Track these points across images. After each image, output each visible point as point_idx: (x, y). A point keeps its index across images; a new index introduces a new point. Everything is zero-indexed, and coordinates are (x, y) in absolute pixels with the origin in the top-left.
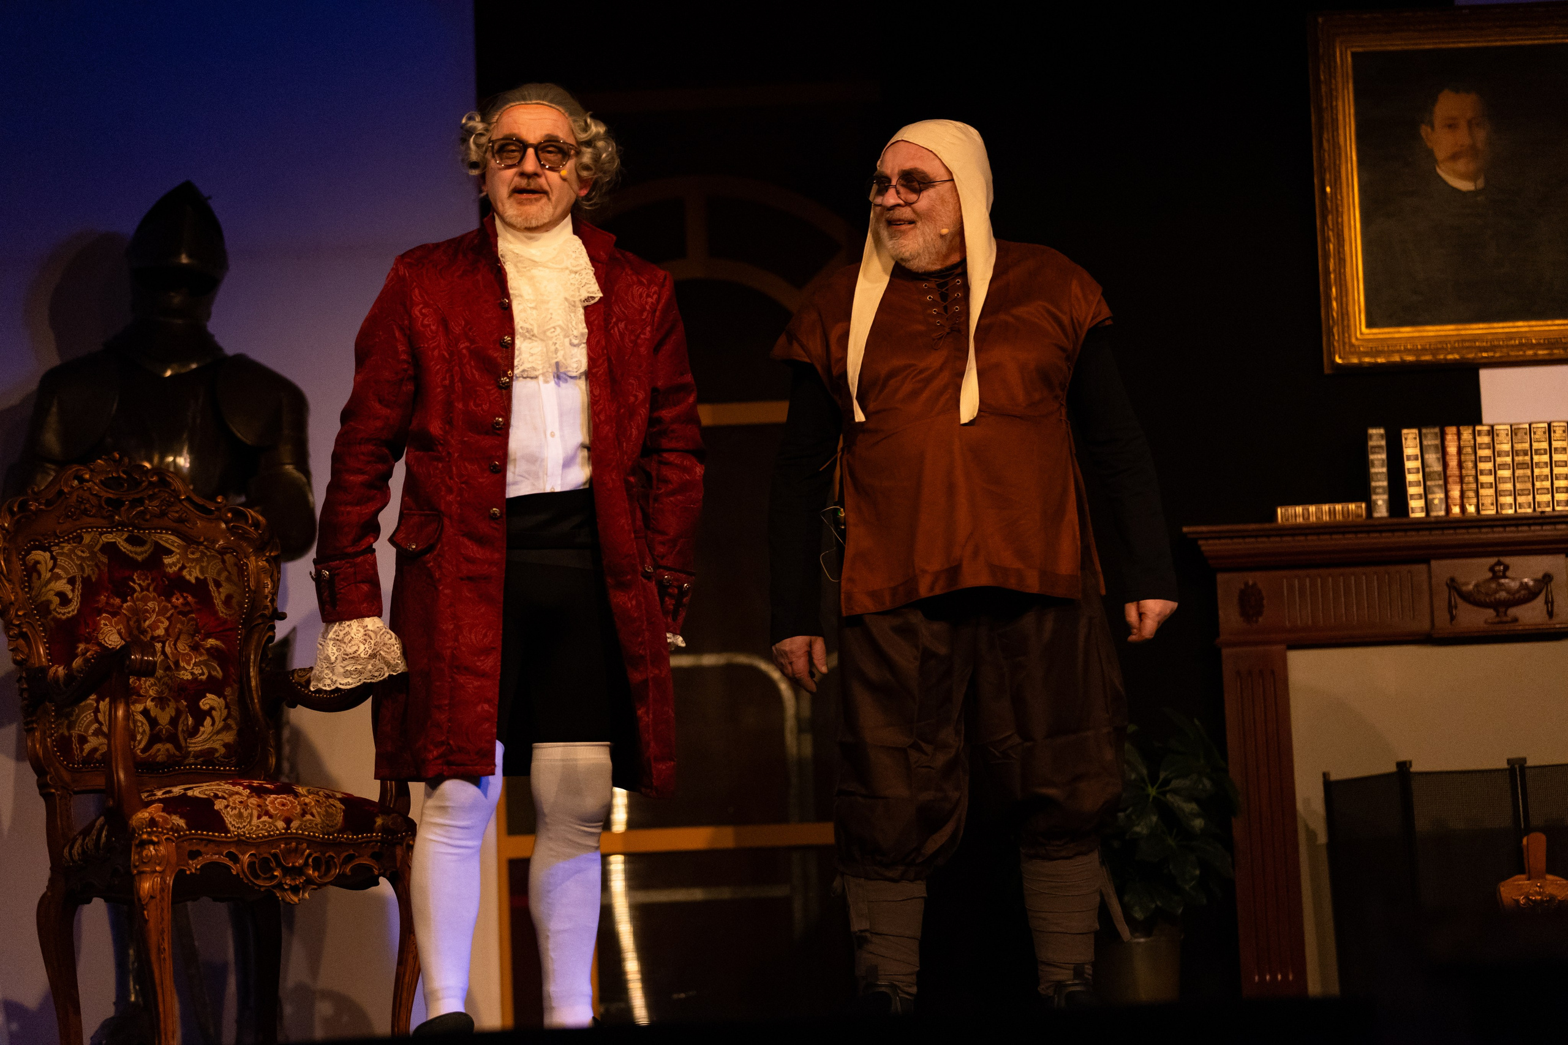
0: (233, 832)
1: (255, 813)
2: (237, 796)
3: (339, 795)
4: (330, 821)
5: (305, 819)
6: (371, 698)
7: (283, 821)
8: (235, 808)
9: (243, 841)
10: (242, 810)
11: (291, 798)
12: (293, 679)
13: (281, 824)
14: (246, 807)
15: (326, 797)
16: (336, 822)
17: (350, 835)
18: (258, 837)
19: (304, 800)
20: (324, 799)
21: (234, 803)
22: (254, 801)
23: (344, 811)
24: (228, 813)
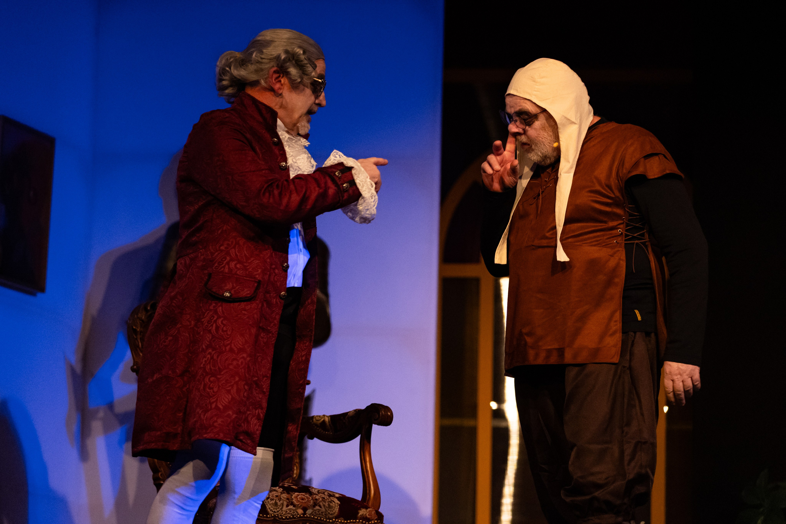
0: (271, 514)
1: (285, 503)
2: (274, 492)
3: (337, 495)
4: (330, 511)
5: (315, 509)
6: (360, 436)
7: (302, 509)
8: (273, 500)
9: (277, 520)
10: (277, 501)
11: (307, 495)
12: (313, 421)
13: (300, 511)
14: (280, 499)
15: (328, 496)
16: (334, 511)
17: (342, 520)
18: (286, 517)
19: (316, 497)
20: (328, 497)
21: (273, 496)
22: (285, 496)
23: (339, 505)
24: (268, 502)
